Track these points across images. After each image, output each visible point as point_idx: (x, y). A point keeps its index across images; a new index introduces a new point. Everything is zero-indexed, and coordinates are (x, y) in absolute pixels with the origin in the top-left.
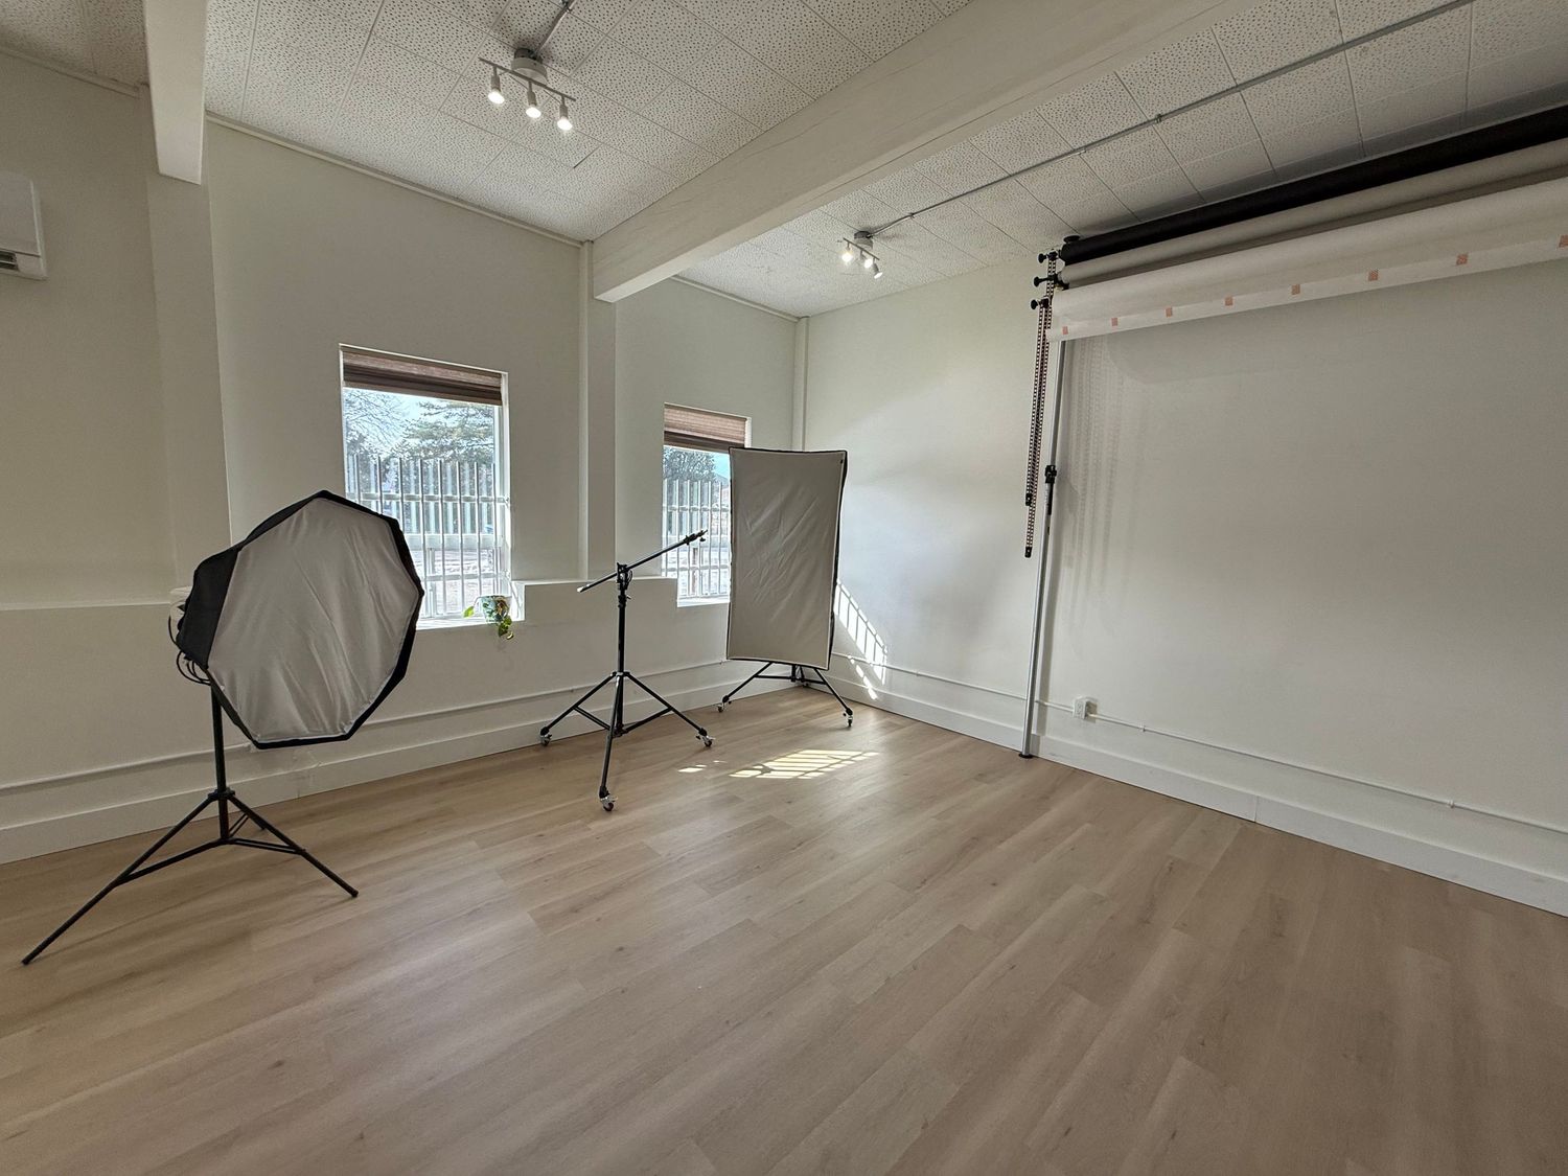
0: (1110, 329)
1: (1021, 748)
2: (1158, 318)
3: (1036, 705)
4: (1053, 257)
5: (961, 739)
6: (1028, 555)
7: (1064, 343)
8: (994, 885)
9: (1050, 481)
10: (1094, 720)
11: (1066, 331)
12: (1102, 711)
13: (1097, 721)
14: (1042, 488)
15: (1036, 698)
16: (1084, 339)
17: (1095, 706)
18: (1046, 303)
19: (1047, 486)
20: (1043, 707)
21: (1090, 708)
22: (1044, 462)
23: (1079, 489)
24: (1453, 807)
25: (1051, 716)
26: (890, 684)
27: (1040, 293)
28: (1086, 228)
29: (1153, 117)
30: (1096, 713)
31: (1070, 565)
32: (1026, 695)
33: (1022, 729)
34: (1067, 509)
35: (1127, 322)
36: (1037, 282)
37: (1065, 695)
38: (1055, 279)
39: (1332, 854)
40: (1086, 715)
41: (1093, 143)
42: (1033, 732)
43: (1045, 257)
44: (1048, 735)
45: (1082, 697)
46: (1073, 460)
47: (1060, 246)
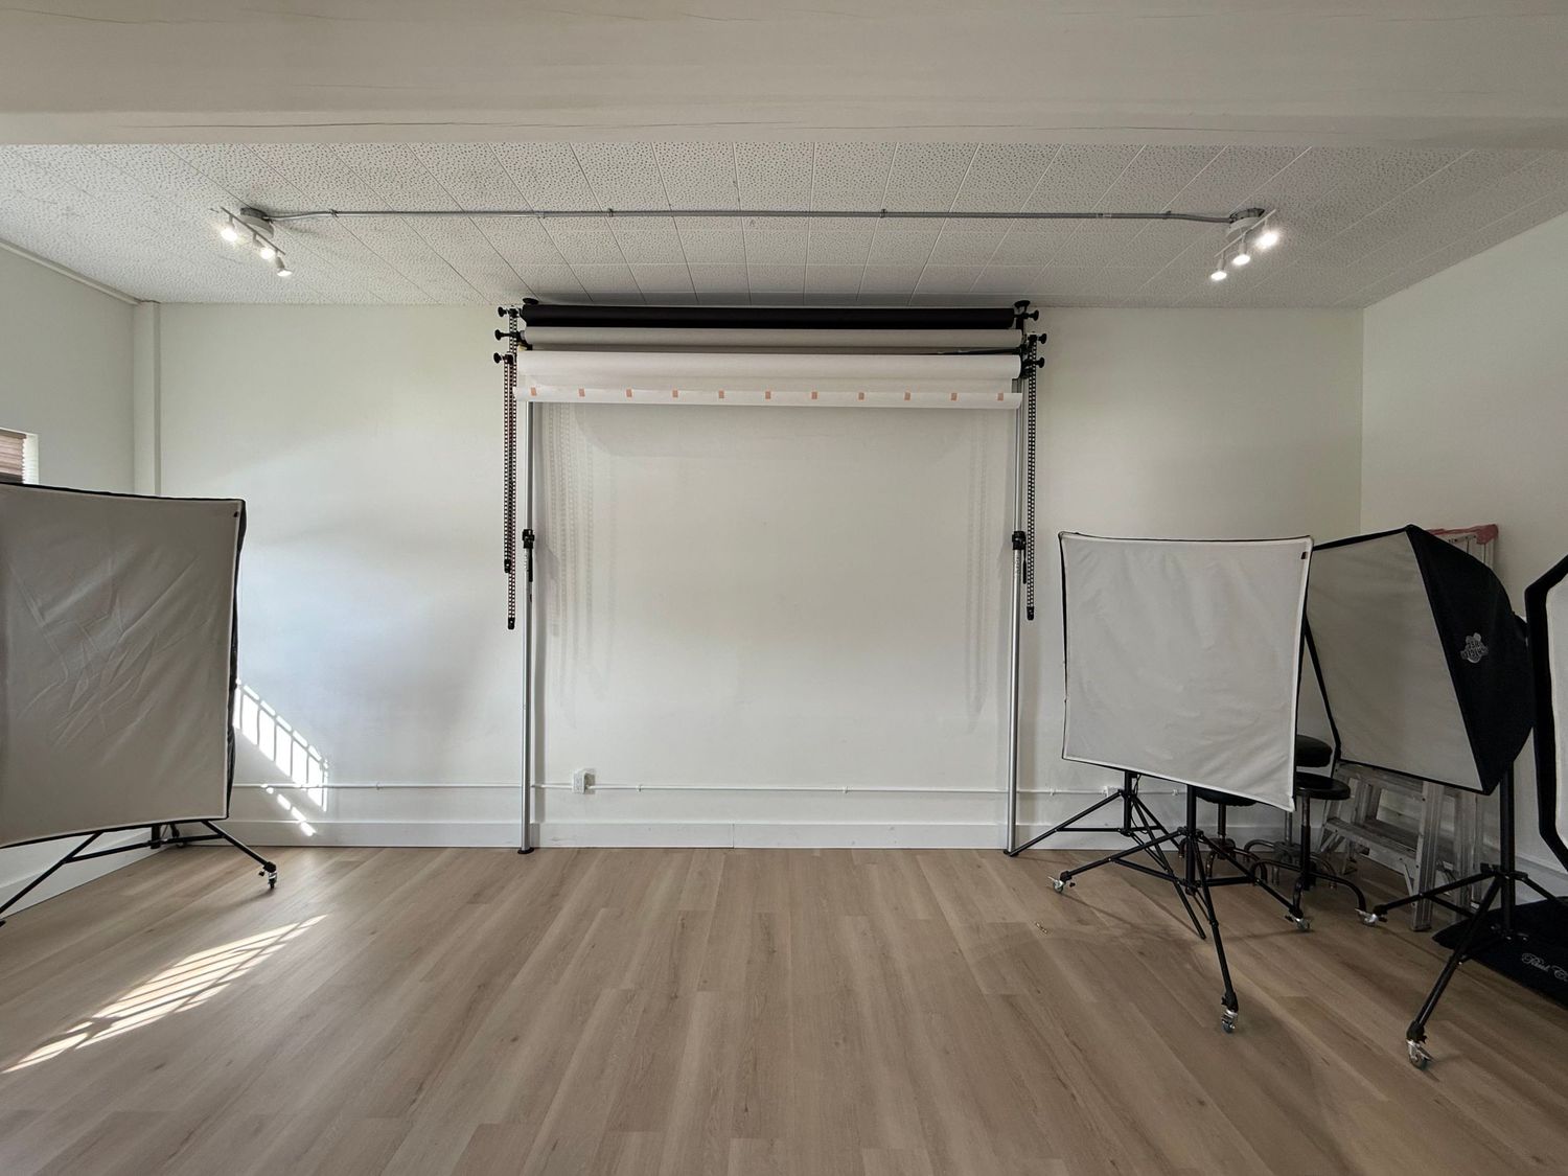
0: (574, 397)
1: (519, 843)
2: (617, 396)
3: (532, 790)
4: (513, 313)
5: (447, 853)
6: (511, 626)
7: (531, 404)
9: (528, 545)
10: (593, 791)
11: (534, 392)
12: (601, 780)
13: (597, 791)
14: (521, 554)
15: (532, 782)
16: (551, 404)
17: (593, 777)
18: (510, 360)
19: (525, 551)
20: (540, 791)
21: (589, 780)
22: (521, 525)
23: (559, 554)
24: (847, 791)
25: (548, 796)
26: (335, 809)
27: (504, 346)
28: (545, 295)
29: (606, 209)
30: (593, 784)
31: (556, 634)
32: (520, 782)
33: (519, 821)
34: (548, 576)
35: (595, 395)
36: (499, 335)
37: (562, 773)
38: (517, 337)
39: (787, 856)
40: (586, 788)
41: (551, 212)
42: (532, 821)
43: (505, 312)
44: (549, 820)
45: (580, 771)
46: (550, 524)
47: (519, 305)
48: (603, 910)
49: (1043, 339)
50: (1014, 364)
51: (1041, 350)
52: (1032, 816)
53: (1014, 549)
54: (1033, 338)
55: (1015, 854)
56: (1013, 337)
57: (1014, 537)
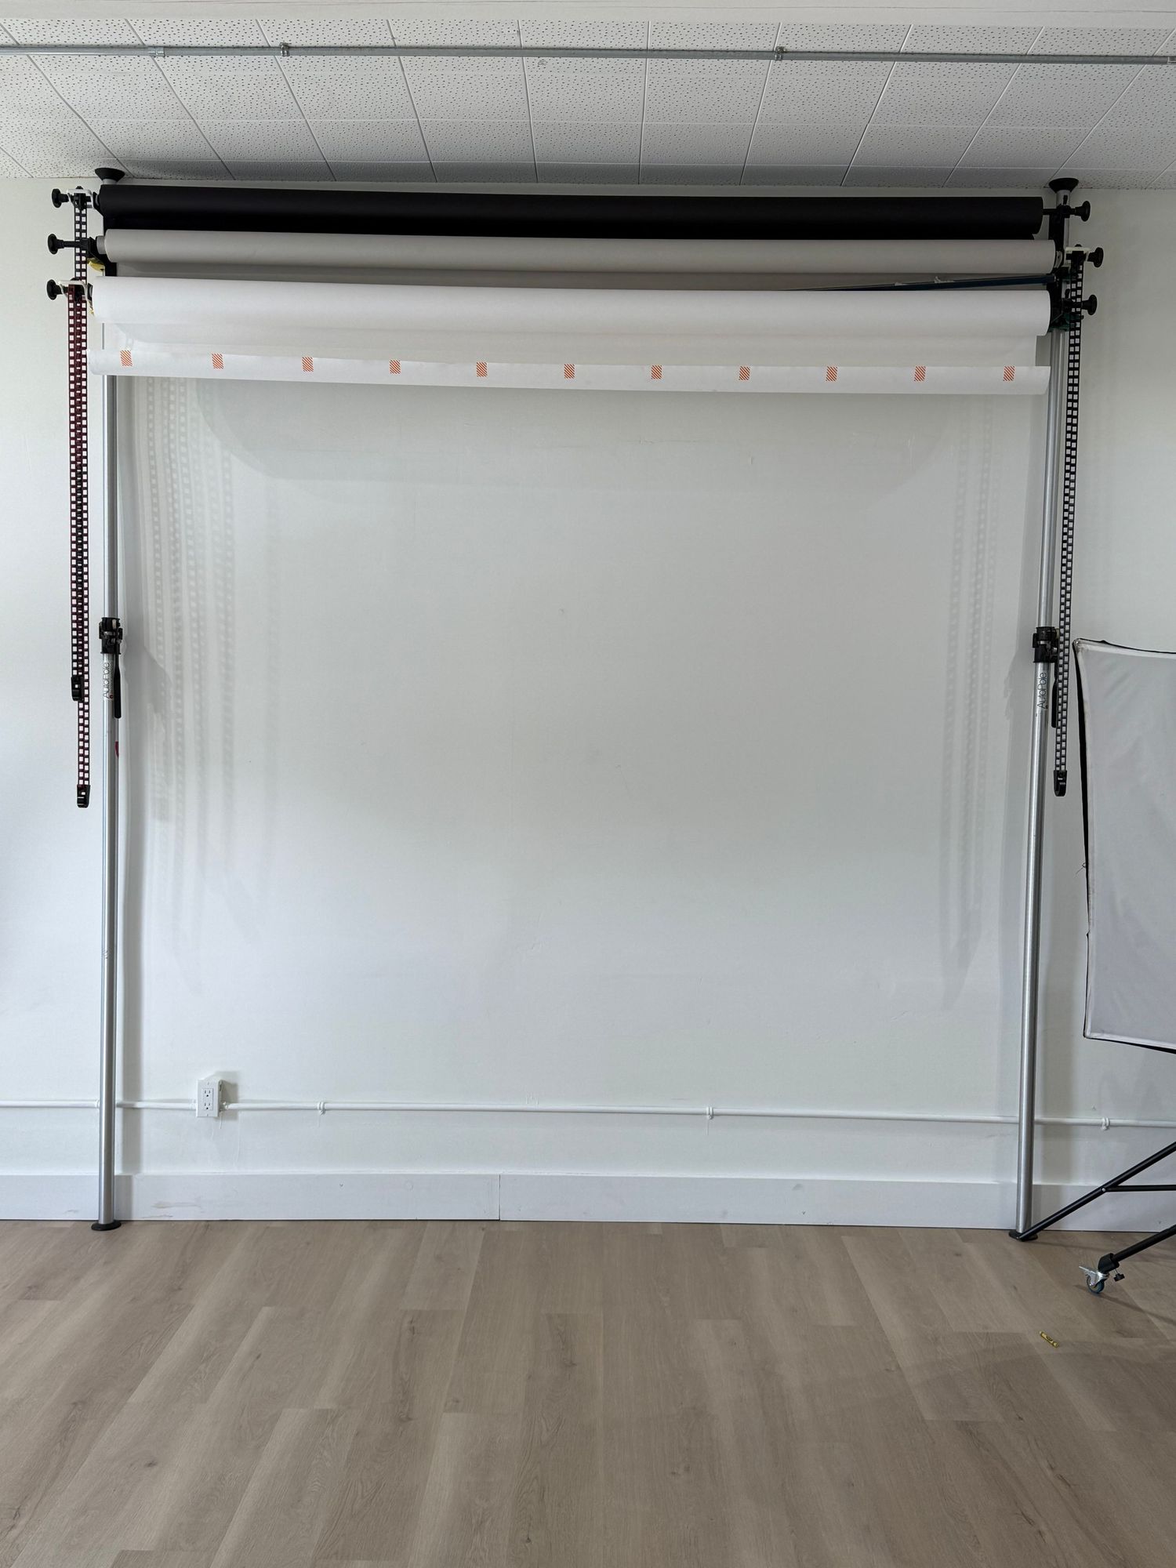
0: (203, 368)
1: (93, 1210)
2: (285, 368)
3: (118, 1113)
4: (81, 201)
6: (83, 802)
7: (112, 380)
8: (151, 1465)
9: (111, 647)
10: (233, 1115)
11: (126, 359)
12: (248, 1094)
13: (240, 1115)
14: (98, 665)
15: (118, 1098)
16: (164, 380)
17: (235, 1086)
18: (78, 294)
19: (105, 660)
20: (131, 1111)
21: (226, 1092)
22: (97, 611)
23: (170, 671)
24: (713, 1116)
25: (148, 1122)
27: (64, 267)
29: (277, 44)
30: (236, 1101)
31: (164, 817)
32: (95, 1096)
33: (94, 1171)
34: (149, 707)
35: (240, 365)
36: (55, 244)
37: (173, 1080)
38: (89, 249)
39: (599, 1233)
40: (221, 1109)
41: (177, 47)
42: (118, 1171)
43: (65, 198)
44: (149, 1169)
45: (210, 1075)
46: (150, 607)
47: (93, 186)
48: (266, 1310)
49: (1097, 257)
50: (1037, 307)
51: (1092, 281)
52: (1063, 1166)
53: (1037, 661)
54: (1078, 258)
55: (1029, 1236)
56: (1038, 255)
57: (1036, 637)
